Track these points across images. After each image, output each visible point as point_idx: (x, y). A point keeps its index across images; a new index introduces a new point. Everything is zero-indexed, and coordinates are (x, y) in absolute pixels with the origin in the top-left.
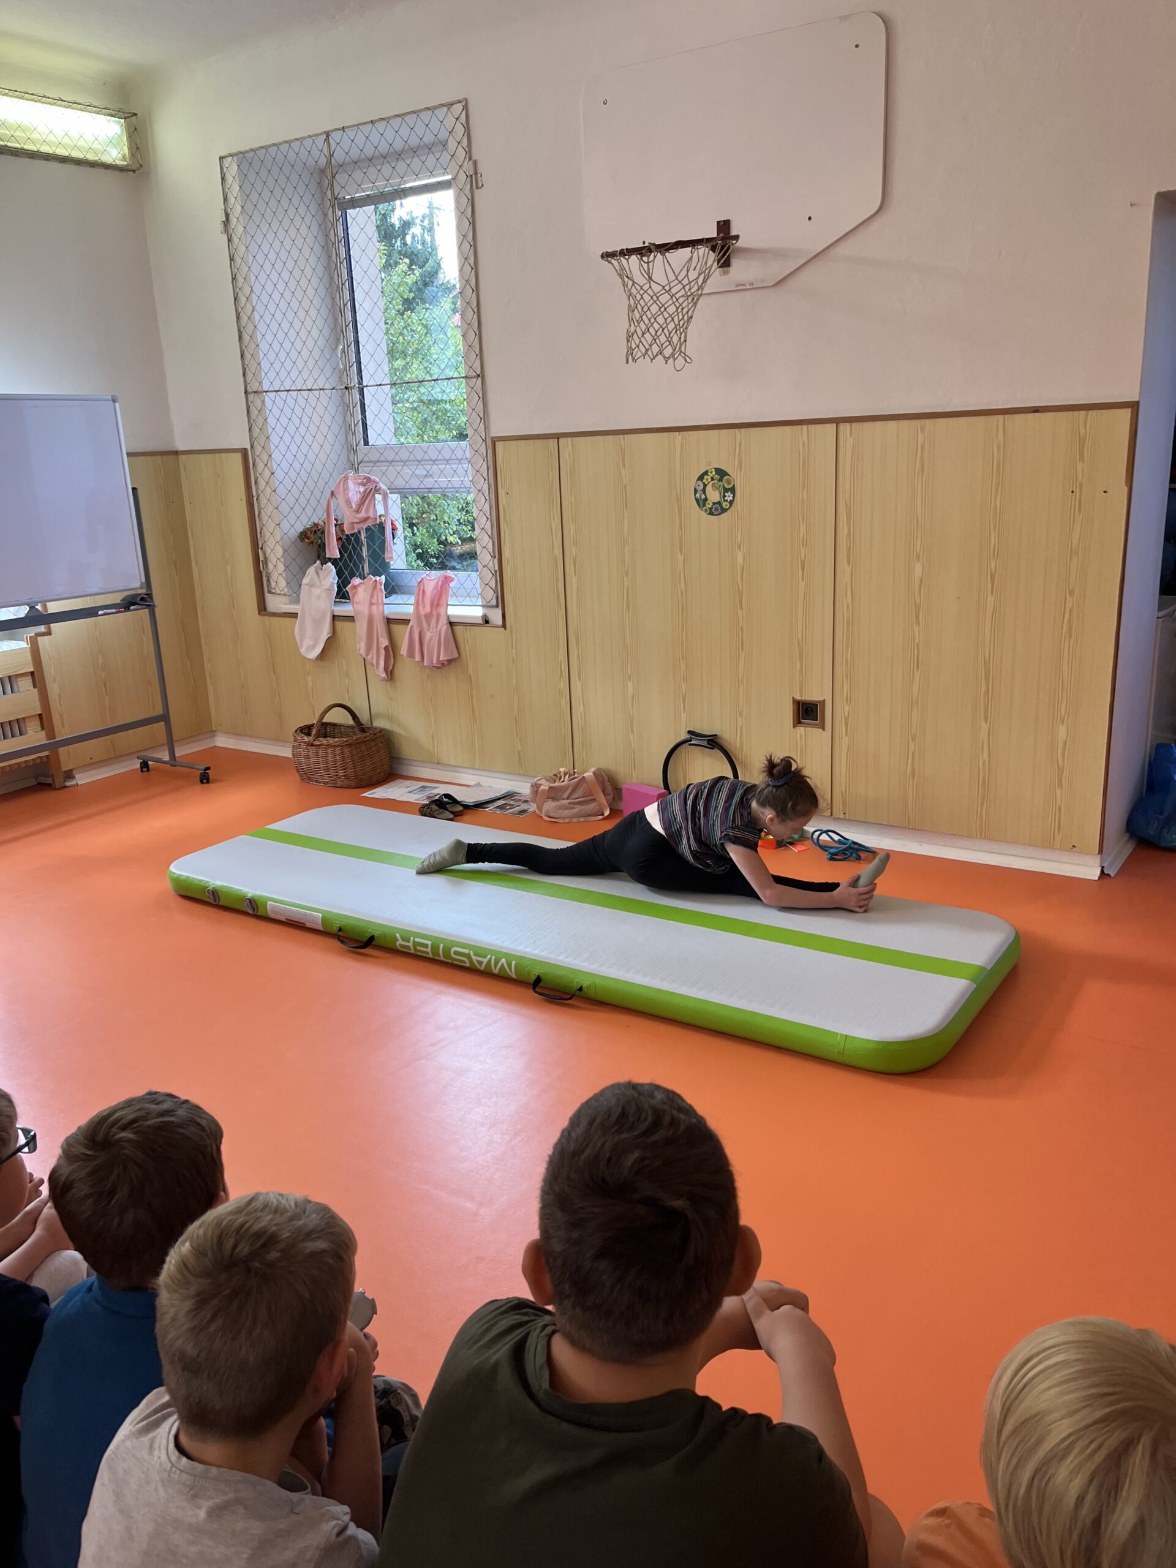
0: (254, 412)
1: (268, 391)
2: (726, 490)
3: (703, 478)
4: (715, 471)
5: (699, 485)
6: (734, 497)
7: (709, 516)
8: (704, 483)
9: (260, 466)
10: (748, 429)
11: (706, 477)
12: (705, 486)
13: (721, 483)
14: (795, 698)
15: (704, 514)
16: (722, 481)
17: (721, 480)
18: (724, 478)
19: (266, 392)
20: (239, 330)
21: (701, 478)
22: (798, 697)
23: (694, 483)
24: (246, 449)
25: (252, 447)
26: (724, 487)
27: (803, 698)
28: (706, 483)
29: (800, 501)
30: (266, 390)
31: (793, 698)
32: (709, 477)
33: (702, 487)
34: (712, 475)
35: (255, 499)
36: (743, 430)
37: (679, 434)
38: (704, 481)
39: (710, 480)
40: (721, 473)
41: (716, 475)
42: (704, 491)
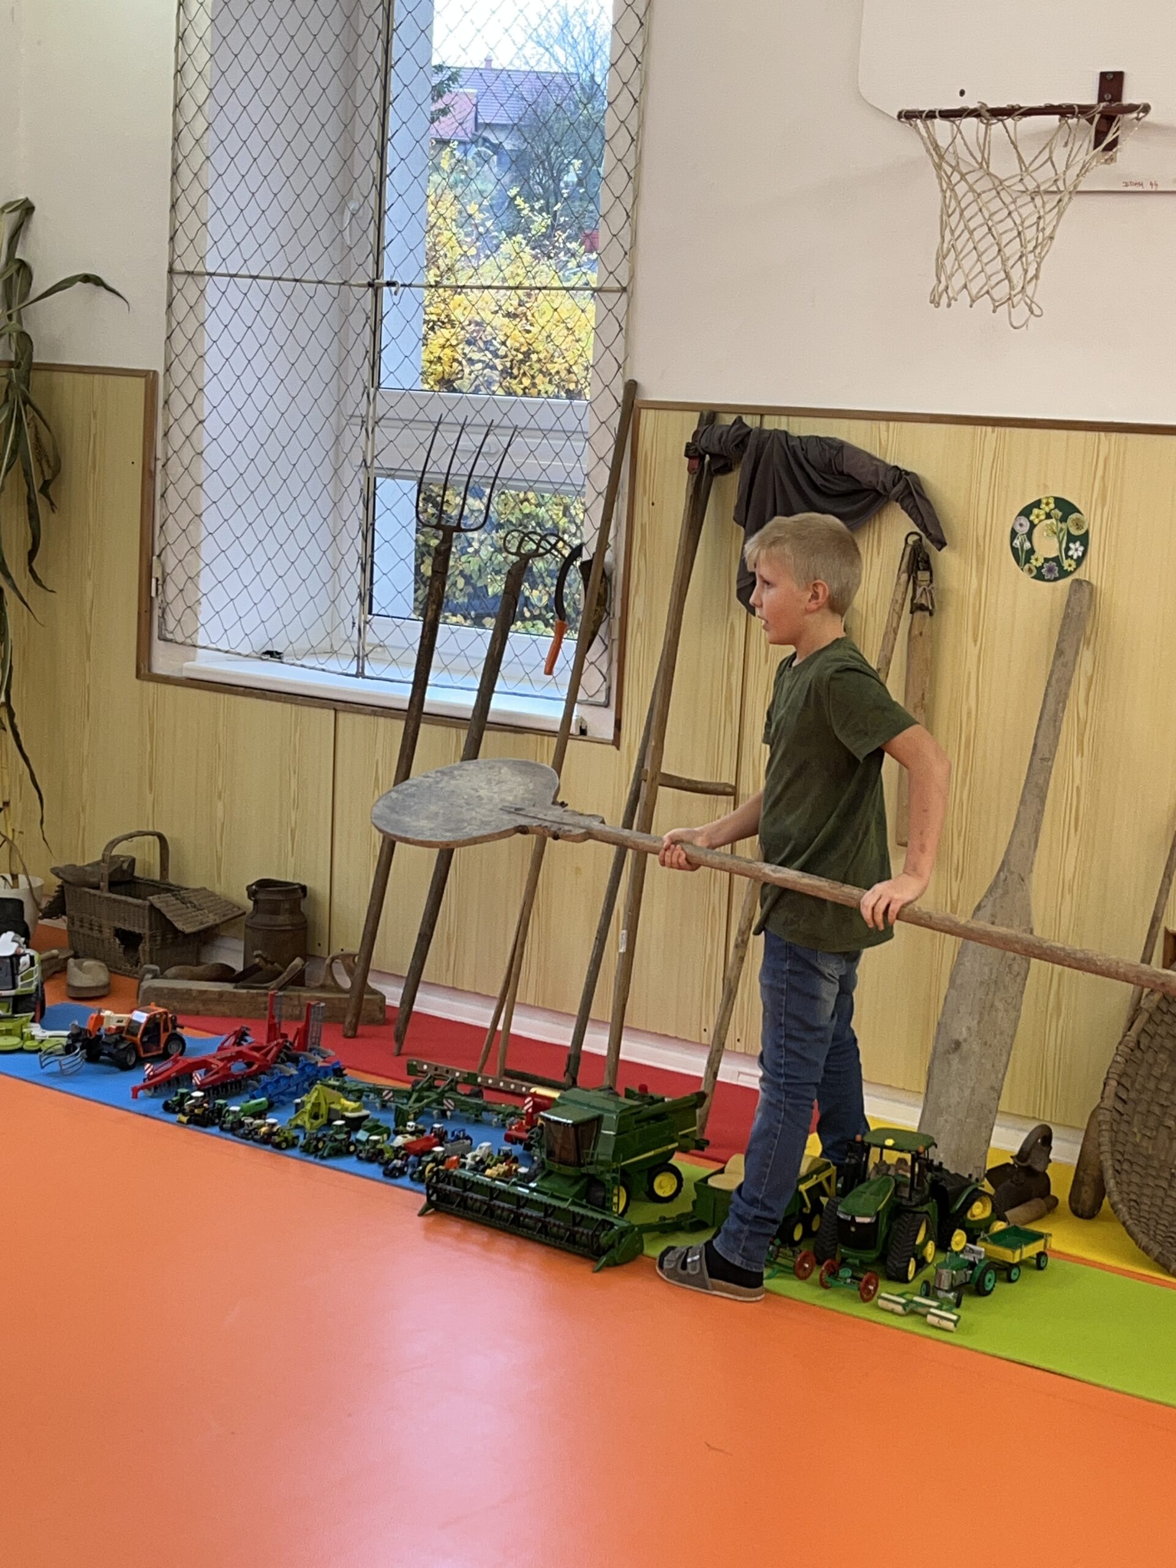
0: (181, 308)
1: (214, 274)
2: (1072, 539)
3: (1031, 513)
4: (1055, 503)
5: (1021, 525)
6: (1084, 553)
7: (1034, 581)
8: (1031, 522)
9: (178, 405)
10: (1123, 436)
11: (1036, 511)
12: (1033, 526)
13: (1064, 526)
15: (1025, 578)
16: (1066, 521)
17: (1063, 519)
18: (1070, 517)
19: (211, 275)
20: (174, 160)
21: (1026, 512)
23: (1012, 521)
24: (155, 372)
25: (167, 370)
26: (1068, 532)
28: (1036, 521)
30: (212, 271)
32: (1042, 512)
33: (1026, 528)
34: (1047, 509)
35: (159, 464)
37: (993, 432)
38: (1032, 518)
39: (1043, 517)
40: (1065, 508)
41: (1057, 511)
42: (1029, 535)
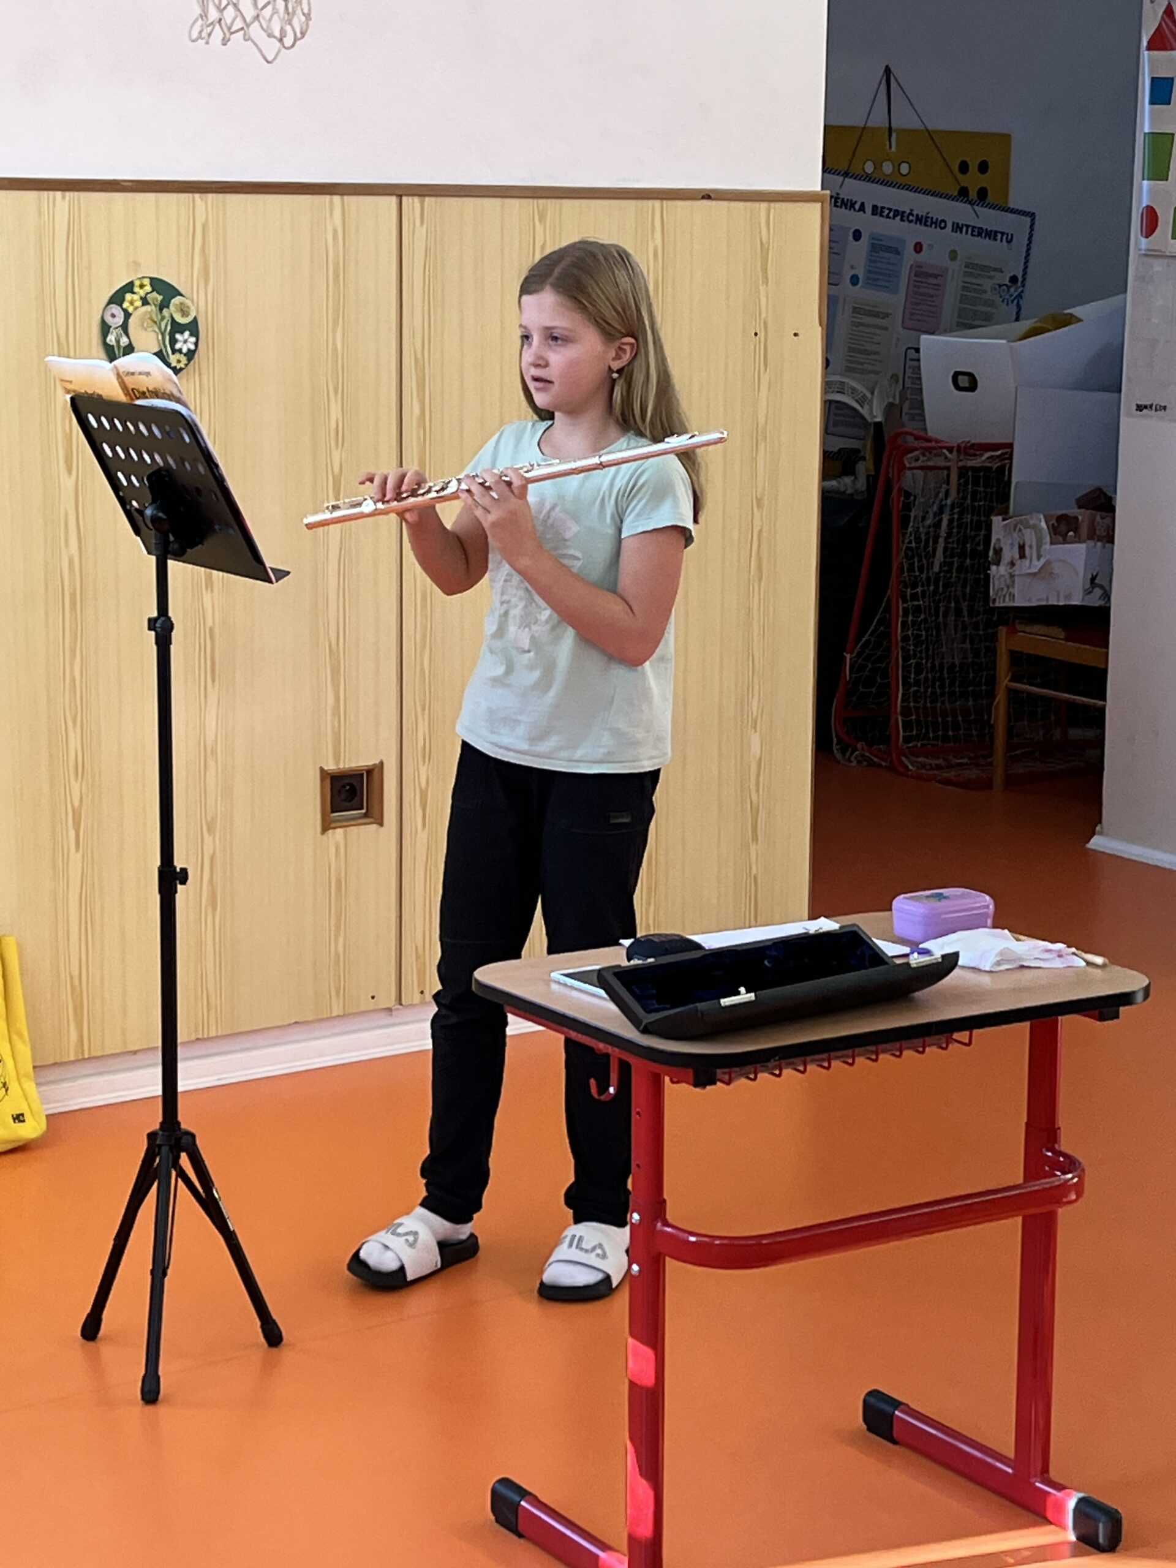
2: (177, 328)
3: (123, 300)
4: (151, 285)
5: (113, 316)
6: (196, 344)
8: (125, 311)
10: (221, 196)
11: (128, 296)
12: (127, 315)
13: (165, 313)
14: (326, 768)
16: (168, 307)
17: (163, 306)
18: (173, 301)
21: (117, 298)
22: (331, 766)
23: (101, 312)
26: (173, 319)
27: (341, 766)
28: (131, 310)
29: (330, 351)
31: (322, 770)
32: (136, 297)
33: (120, 320)
34: (142, 293)
36: (210, 196)
37: (64, 198)
38: (126, 305)
39: (139, 303)
40: (165, 291)
41: (155, 293)
42: (125, 327)
